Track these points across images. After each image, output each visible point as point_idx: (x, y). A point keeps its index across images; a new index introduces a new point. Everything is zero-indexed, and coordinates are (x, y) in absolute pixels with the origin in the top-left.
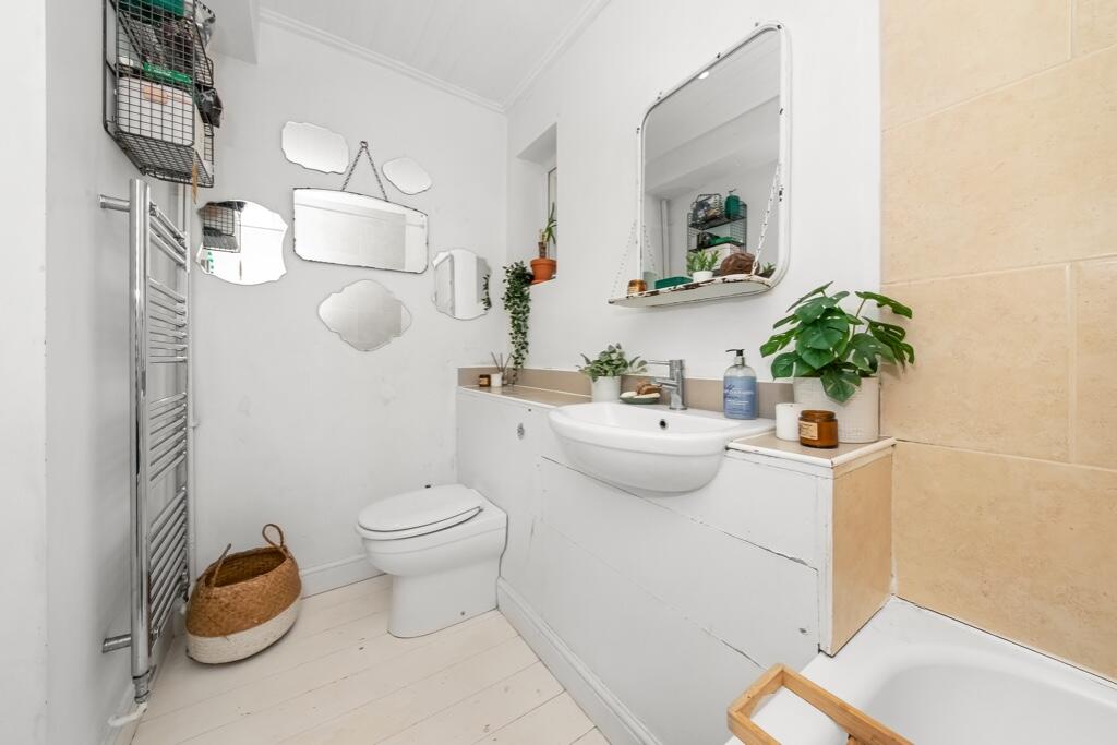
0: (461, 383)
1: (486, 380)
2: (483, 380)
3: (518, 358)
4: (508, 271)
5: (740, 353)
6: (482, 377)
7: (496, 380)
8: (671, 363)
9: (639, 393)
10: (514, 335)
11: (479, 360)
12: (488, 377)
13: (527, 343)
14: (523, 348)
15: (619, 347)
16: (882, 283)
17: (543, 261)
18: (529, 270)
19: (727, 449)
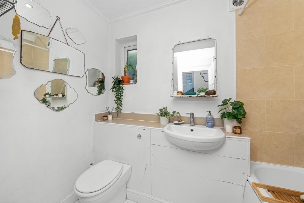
0: (96, 120)
1: (106, 118)
2: (104, 118)
3: (118, 109)
4: (113, 79)
5: (210, 112)
6: (104, 117)
7: (110, 117)
8: (190, 114)
9: (179, 122)
10: (116, 101)
11: (102, 110)
12: (107, 116)
13: (122, 104)
14: (120, 106)
15: (166, 108)
16: (236, 99)
17: (125, 77)
18: (121, 79)
19: (225, 137)
